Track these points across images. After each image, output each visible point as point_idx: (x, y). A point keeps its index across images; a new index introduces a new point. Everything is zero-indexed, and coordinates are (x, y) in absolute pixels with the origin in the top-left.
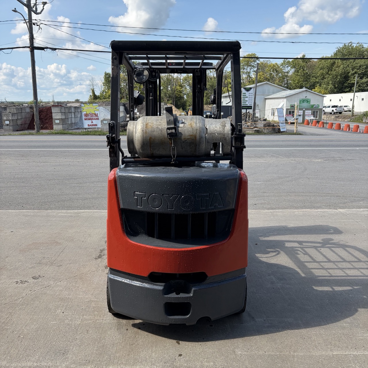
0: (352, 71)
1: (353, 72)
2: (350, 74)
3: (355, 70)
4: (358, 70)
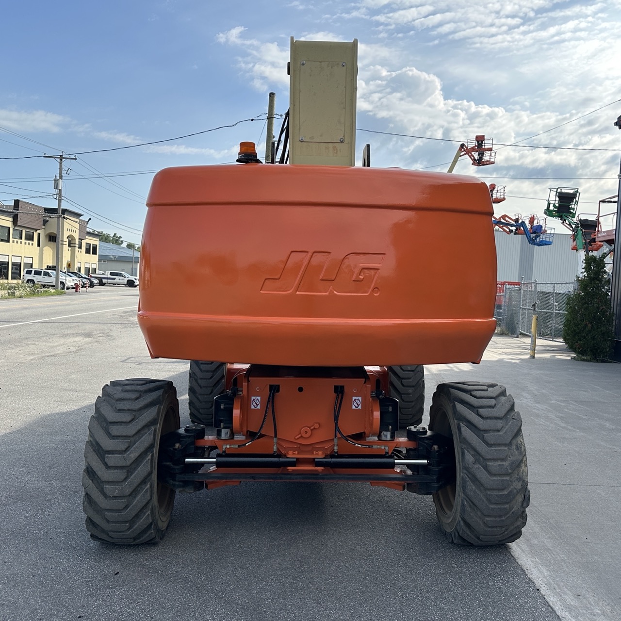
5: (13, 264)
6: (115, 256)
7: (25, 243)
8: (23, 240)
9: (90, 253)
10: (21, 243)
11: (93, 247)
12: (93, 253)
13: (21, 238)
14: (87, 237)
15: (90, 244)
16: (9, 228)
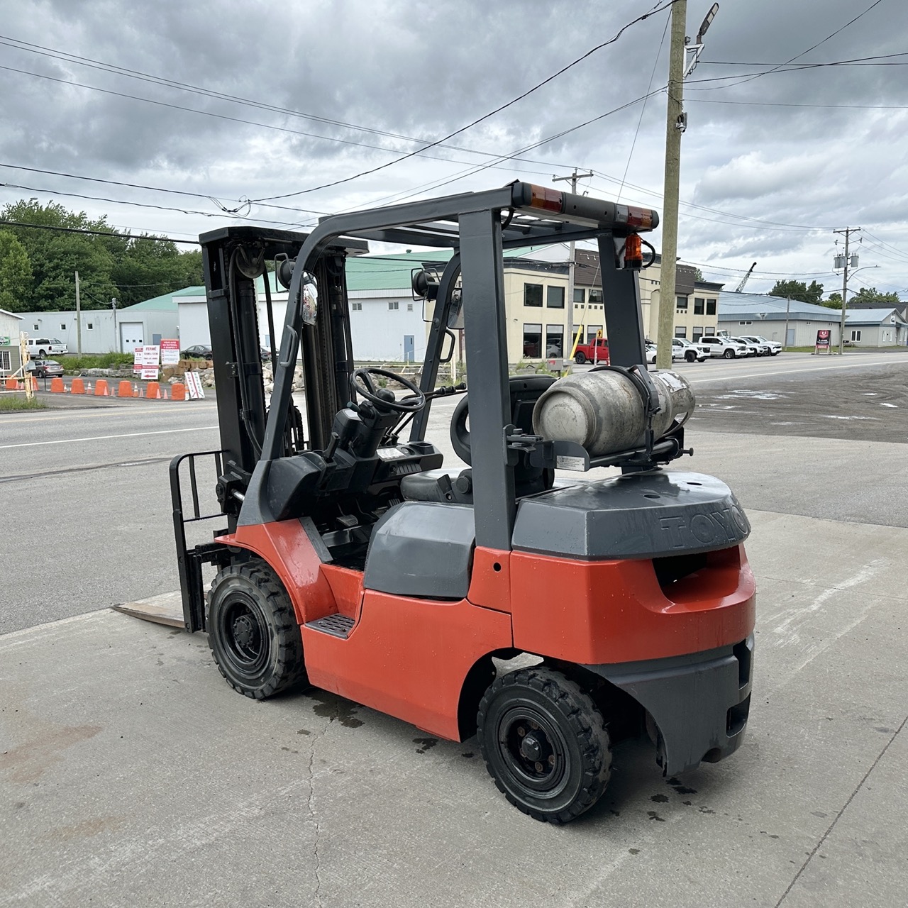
0: (49, 262)
1: (52, 265)
2: (45, 269)
3: (56, 261)
4: (63, 262)
5: (549, 336)
6: (763, 315)
7: (590, 307)
8: (586, 304)
9: (703, 314)
10: (582, 307)
11: (708, 304)
12: (708, 313)
13: (583, 301)
14: (695, 290)
15: (704, 300)
16: (564, 288)
